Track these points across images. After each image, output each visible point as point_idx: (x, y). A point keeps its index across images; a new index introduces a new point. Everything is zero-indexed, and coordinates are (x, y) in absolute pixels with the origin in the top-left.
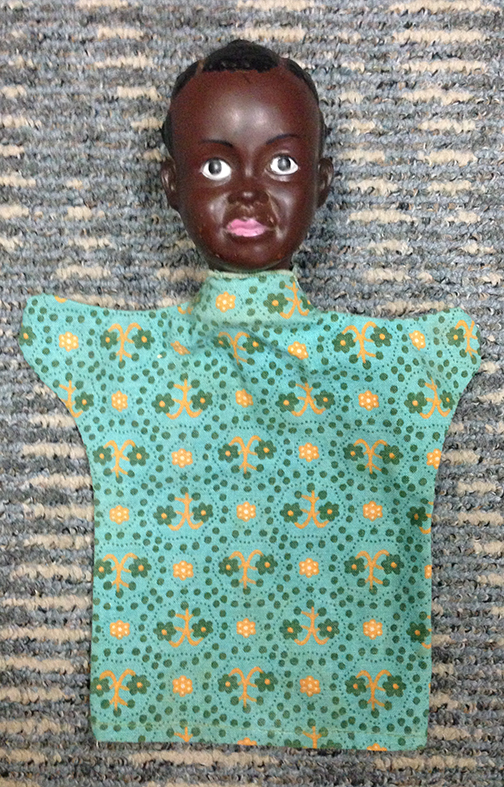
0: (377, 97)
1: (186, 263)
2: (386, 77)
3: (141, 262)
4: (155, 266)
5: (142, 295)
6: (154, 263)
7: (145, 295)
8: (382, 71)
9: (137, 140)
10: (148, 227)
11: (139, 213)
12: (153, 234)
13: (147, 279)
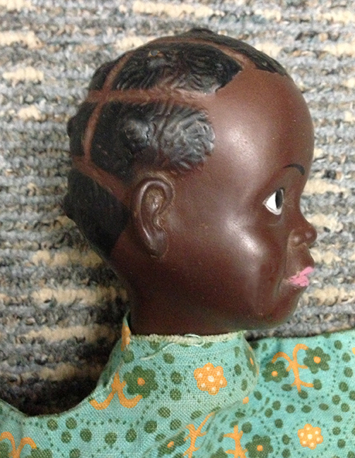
0: (295, 49)
1: (70, 245)
2: (306, 28)
3: (12, 243)
4: (30, 249)
5: (14, 286)
6: (29, 244)
7: (18, 285)
8: (301, 21)
9: (10, 93)
10: (23, 199)
11: (11, 183)
12: (29, 209)
13: (20, 265)
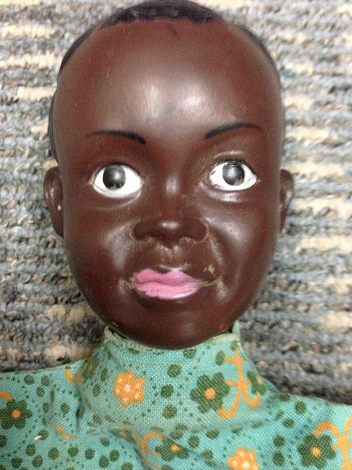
0: (328, 103)
2: (339, 82)
3: (29, 296)
4: (46, 302)
5: (27, 341)
6: (45, 297)
7: (31, 340)
8: (334, 75)
9: (37, 146)
10: (42, 252)
11: (31, 235)
12: (47, 261)
13: (35, 319)
